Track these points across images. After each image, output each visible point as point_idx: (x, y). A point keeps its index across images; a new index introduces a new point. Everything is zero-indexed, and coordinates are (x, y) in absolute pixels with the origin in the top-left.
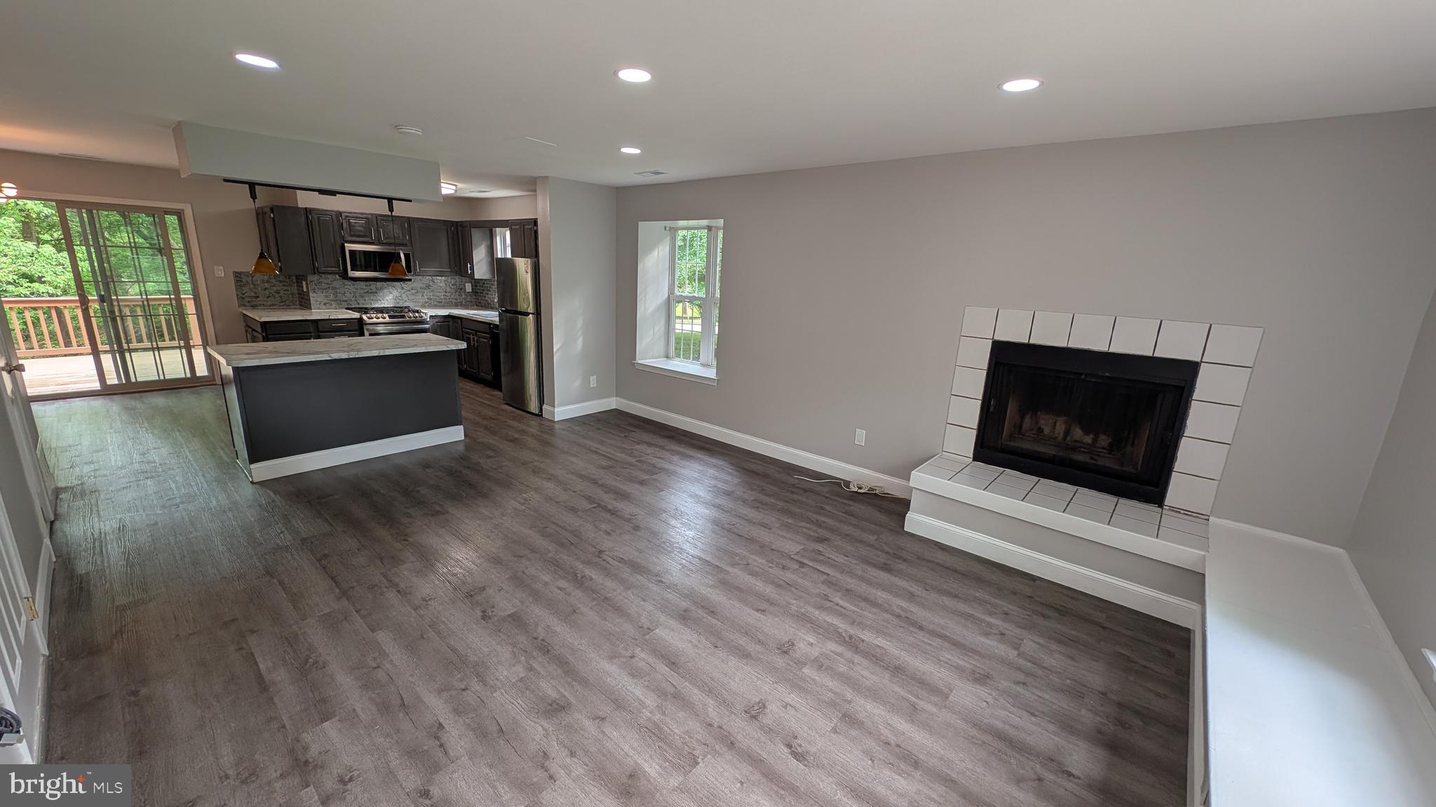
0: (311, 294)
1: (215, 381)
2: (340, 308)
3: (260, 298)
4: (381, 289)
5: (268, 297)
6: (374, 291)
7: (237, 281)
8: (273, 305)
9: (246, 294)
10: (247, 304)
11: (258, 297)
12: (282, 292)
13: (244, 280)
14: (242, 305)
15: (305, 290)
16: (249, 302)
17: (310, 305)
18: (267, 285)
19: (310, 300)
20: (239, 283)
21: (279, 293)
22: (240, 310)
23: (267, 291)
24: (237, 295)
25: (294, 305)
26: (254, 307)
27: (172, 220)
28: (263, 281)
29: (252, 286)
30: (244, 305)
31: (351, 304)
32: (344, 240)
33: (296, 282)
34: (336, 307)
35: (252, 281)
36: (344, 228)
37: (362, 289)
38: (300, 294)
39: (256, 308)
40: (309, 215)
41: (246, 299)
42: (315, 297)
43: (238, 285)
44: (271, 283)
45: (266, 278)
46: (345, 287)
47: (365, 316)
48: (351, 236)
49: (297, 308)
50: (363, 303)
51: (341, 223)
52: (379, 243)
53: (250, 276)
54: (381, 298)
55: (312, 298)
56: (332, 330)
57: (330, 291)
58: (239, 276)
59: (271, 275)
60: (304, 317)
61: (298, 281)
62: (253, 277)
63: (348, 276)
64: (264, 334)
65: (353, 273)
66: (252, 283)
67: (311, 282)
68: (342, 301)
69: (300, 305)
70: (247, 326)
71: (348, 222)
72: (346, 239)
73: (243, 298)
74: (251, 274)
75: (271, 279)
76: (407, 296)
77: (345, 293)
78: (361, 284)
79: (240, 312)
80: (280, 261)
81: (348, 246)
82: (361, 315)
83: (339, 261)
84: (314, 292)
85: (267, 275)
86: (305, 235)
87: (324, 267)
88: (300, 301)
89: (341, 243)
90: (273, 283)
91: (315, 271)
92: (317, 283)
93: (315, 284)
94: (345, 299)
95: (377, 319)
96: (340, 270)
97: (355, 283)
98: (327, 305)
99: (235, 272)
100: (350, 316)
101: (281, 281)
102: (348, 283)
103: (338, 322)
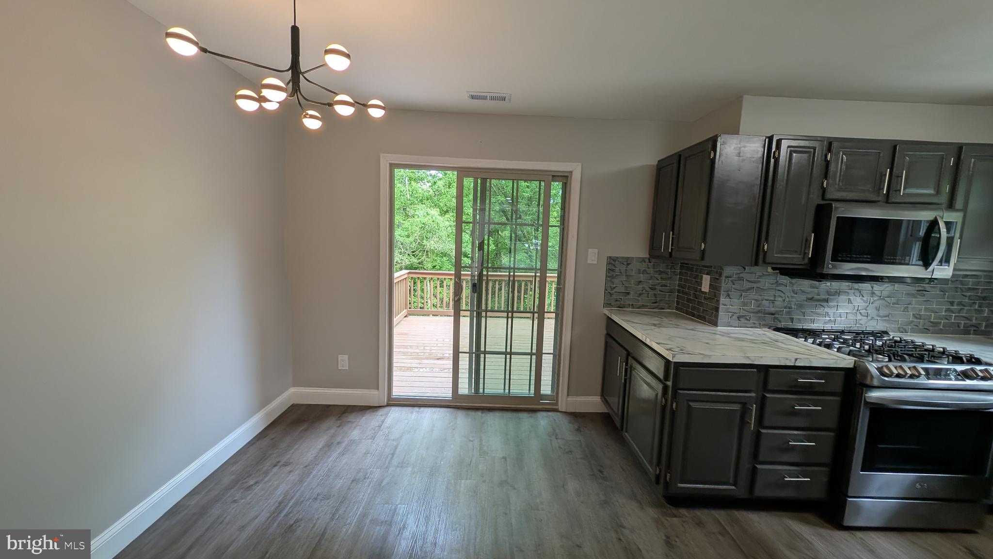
0: (723, 300)
1: (557, 404)
2: (761, 326)
3: (631, 296)
4: (838, 293)
5: (641, 294)
6: (823, 297)
7: (609, 270)
8: (644, 306)
9: (615, 290)
10: (613, 303)
11: (628, 294)
12: (658, 288)
13: (617, 269)
14: (607, 305)
15: (705, 287)
16: (617, 300)
17: (717, 316)
18: (642, 277)
19: (717, 309)
20: (612, 273)
21: (655, 289)
22: (606, 312)
23: (641, 286)
24: (606, 290)
25: (669, 308)
26: (621, 307)
27: (556, 188)
28: (639, 272)
29: (624, 278)
30: (610, 305)
31: (780, 319)
32: (823, 199)
33: (680, 273)
34: (754, 323)
35: (626, 270)
36: (831, 173)
37: (803, 292)
38: (683, 292)
39: (623, 310)
40: (773, 150)
41: (614, 297)
42: (727, 305)
43: (610, 275)
44: (648, 274)
45: (643, 266)
46: (778, 288)
47: (872, 368)
48: (840, 190)
49: (673, 313)
50: (799, 320)
51: (827, 163)
52: (887, 201)
53: (625, 263)
54: (831, 311)
55: (721, 307)
56: (790, 389)
57: (753, 295)
58: (613, 262)
59: (650, 263)
60: (749, 359)
61: (686, 273)
62: (628, 264)
63: (819, 271)
64: (670, 383)
65: (834, 267)
66: (626, 273)
67: (723, 278)
68: (767, 314)
69: (677, 309)
70: (608, 335)
71: (840, 161)
72: (828, 196)
73: (611, 294)
74: (628, 261)
75: (649, 268)
76: (878, 309)
77: (774, 300)
78: (805, 284)
79: (605, 314)
80: (704, 240)
81: (836, 208)
82: (860, 363)
83: (807, 241)
84: (728, 295)
85: (645, 262)
86: (757, 190)
87: (776, 253)
88: (678, 303)
89: (818, 204)
90: (650, 274)
91: (758, 258)
92: (736, 280)
93: (732, 281)
94: (773, 310)
95: (898, 376)
96: (803, 259)
97: (794, 281)
98: (742, 319)
99: (610, 258)
100: (836, 363)
101: (660, 272)
102: (785, 281)
103: (807, 373)
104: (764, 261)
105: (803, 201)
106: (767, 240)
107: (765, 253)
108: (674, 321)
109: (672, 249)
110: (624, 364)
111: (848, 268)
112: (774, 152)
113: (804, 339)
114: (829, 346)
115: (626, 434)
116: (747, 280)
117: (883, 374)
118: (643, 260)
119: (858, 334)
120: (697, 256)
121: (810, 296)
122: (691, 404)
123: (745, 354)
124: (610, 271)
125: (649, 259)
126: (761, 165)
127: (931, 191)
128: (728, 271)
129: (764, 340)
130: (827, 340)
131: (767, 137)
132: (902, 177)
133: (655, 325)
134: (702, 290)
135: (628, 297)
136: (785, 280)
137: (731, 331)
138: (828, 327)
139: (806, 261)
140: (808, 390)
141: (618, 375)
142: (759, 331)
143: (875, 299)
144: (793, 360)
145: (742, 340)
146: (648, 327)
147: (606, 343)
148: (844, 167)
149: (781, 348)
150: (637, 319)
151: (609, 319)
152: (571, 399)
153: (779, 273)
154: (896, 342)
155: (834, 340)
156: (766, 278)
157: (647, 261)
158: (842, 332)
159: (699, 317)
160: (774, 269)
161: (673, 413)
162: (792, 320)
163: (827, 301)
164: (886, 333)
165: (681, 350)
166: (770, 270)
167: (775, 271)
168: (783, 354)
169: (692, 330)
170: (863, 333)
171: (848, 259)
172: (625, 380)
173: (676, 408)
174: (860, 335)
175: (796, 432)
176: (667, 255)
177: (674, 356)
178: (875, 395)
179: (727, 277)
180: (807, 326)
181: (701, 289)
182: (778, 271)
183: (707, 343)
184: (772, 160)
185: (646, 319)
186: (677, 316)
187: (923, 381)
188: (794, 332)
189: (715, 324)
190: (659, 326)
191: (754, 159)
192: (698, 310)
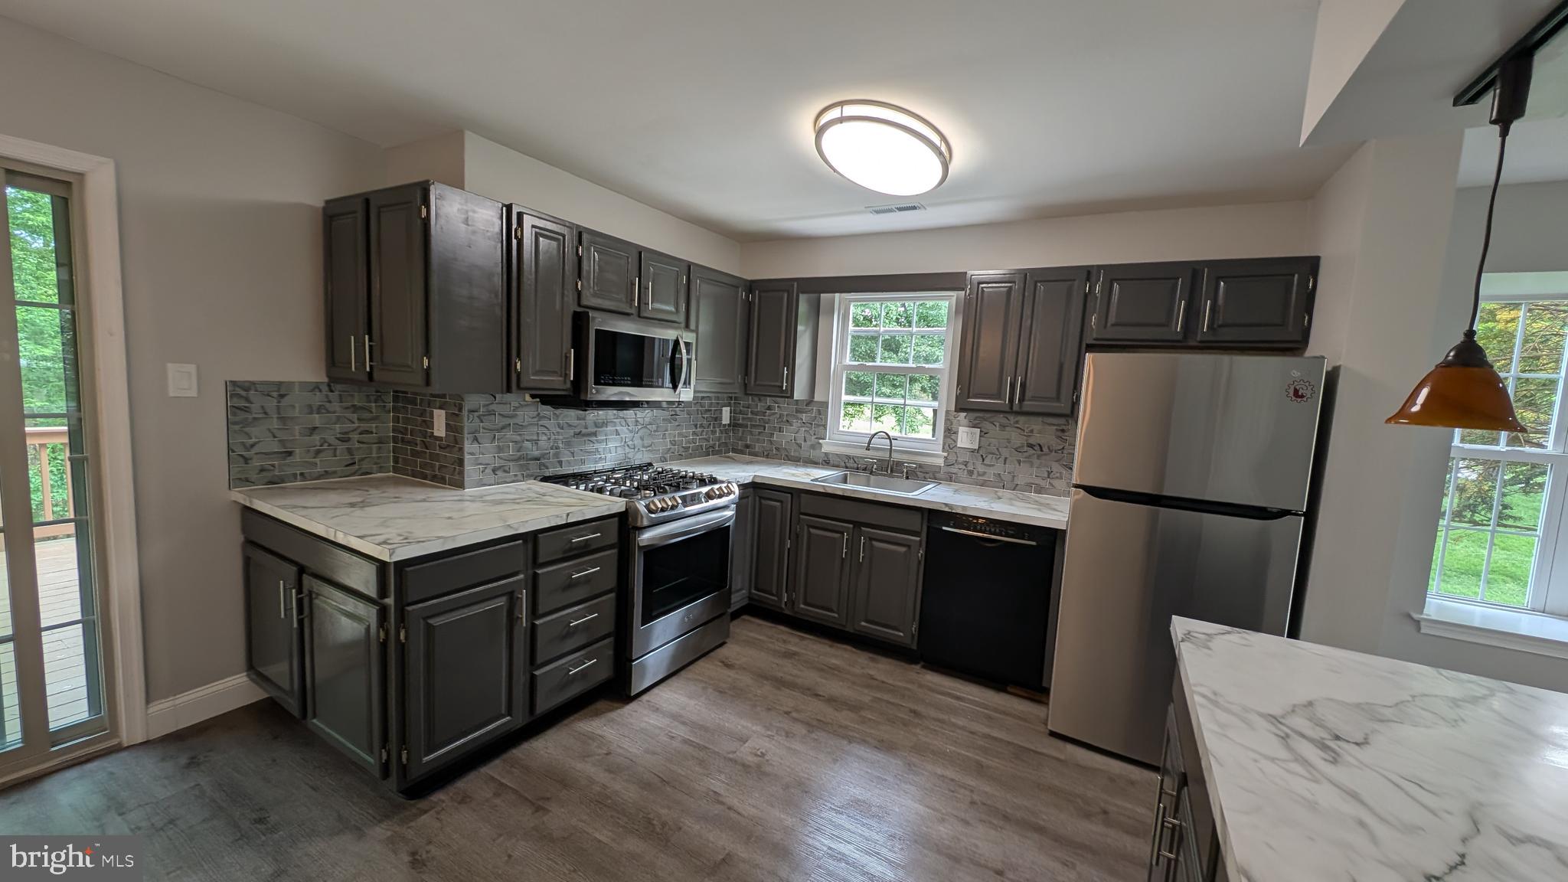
0: (468, 446)
1: (115, 734)
2: (525, 478)
3: (297, 458)
4: (605, 424)
5: (318, 452)
6: (591, 430)
8: (327, 474)
9: (256, 449)
10: (254, 476)
11: (290, 454)
12: (355, 436)
13: (255, 407)
14: (239, 480)
15: (440, 429)
16: (262, 470)
17: (461, 473)
18: (317, 420)
19: (461, 462)
20: (242, 416)
21: (348, 440)
22: (239, 496)
23: (316, 438)
24: (229, 451)
25: (381, 470)
26: (274, 482)
28: (310, 410)
29: (275, 424)
30: (247, 481)
31: (548, 464)
32: (579, 305)
33: (394, 408)
34: (516, 475)
35: (278, 408)
36: (584, 273)
37: (570, 426)
38: (403, 440)
39: (282, 488)
40: (514, 226)
41: (256, 463)
42: (476, 454)
43: (237, 419)
44: (328, 412)
45: (317, 399)
46: (541, 423)
47: (641, 506)
48: (595, 295)
49: (388, 477)
50: (569, 462)
51: (580, 259)
52: (640, 315)
53: (275, 394)
54: (601, 447)
55: (467, 457)
56: (566, 555)
57: (509, 434)
58: (243, 393)
59: (332, 391)
60: (511, 527)
61: (403, 407)
62: (282, 396)
63: (583, 397)
64: (390, 601)
65: (598, 392)
66: (279, 413)
67: (465, 413)
68: (531, 459)
69: (396, 470)
70: (250, 543)
71: (593, 260)
72: (584, 302)
73: (246, 460)
74: (281, 390)
75: (330, 402)
76: (642, 439)
77: (538, 440)
78: (571, 415)
79: (235, 502)
80: (427, 352)
81: (594, 318)
82: (631, 504)
83: (567, 358)
84: (476, 439)
85: (320, 391)
86: (498, 281)
87: (534, 375)
88: (396, 460)
89: (575, 312)
90: (334, 412)
91: (511, 382)
92: (484, 415)
93: (479, 417)
94: (536, 453)
95: (663, 510)
96: (565, 382)
97: (558, 412)
98: (498, 472)
99: (234, 383)
100: (609, 509)
101: (355, 409)
102: (548, 413)
103: (582, 530)
104: (519, 387)
105: (558, 306)
106: (519, 355)
107: (519, 375)
108: (391, 492)
109: (371, 366)
110: (294, 591)
111: (612, 393)
112: (516, 230)
113: (575, 487)
114: (601, 490)
115: (315, 721)
116: (499, 414)
117: (651, 511)
118: (316, 387)
119: (627, 470)
120: (419, 379)
121: (577, 431)
122: (431, 621)
123: (506, 521)
124: (234, 409)
125: (329, 386)
126: (500, 245)
127: (673, 309)
128: (472, 401)
129: (530, 497)
130: (600, 483)
131: (504, 205)
132: (649, 288)
133: (352, 505)
134: (435, 434)
135: (289, 460)
136: (547, 410)
137: (485, 493)
138: (599, 467)
139: (568, 385)
140: (585, 549)
141: (283, 616)
142: (522, 485)
143: (639, 427)
144: (565, 516)
145: (501, 502)
146: (336, 512)
147: (247, 562)
148: (597, 267)
149: (549, 504)
150: (312, 500)
151: (247, 511)
152: (159, 707)
153: (540, 401)
154: (659, 473)
155: (606, 481)
156: (525, 410)
157: (325, 388)
158: (613, 471)
159: (434, 478)
160: (533, 396)
161: (402, 648)
162: (560, 463)
163: (595, 434)
164: (650, 464)
165: (406, 539)
166: (528, 398)
167: (535, 400)
168: (553, 511)
169: (424, 500)
170: (632, 468)
171: (611, 382)
172: (301, 622)
173: (406, 638)
174: (630, 471)
175: (576, 608)
176: (364, 378)
177: (394, 552)
178: (647, 537)
179: (471, 411)
180: (577, 469)
181: (433, 433)
182: (538, 400)
183: (450, 518)
184: (514, 242)
185: (334, 497)
186: (397, 483)
187: (681, 510)
188: (563, 479)
189: (461, 485)
190: (363, 505)
191: (489, 234)
192: (433, 467)
